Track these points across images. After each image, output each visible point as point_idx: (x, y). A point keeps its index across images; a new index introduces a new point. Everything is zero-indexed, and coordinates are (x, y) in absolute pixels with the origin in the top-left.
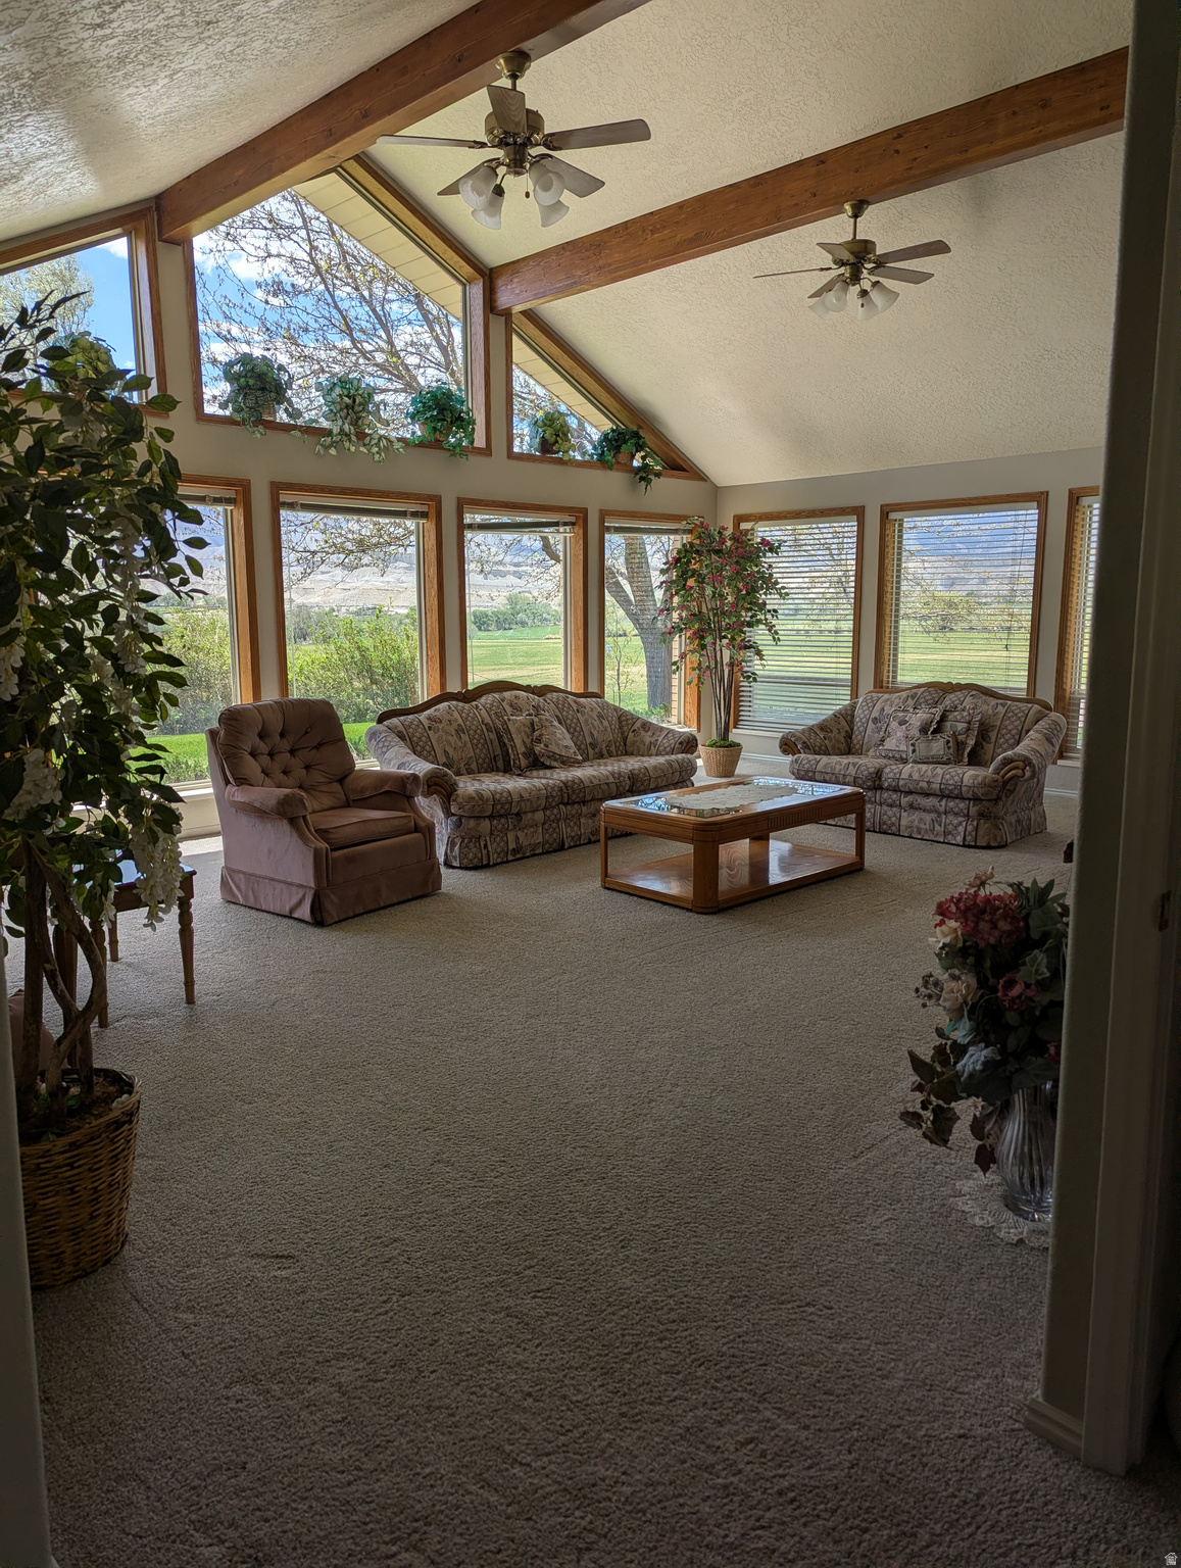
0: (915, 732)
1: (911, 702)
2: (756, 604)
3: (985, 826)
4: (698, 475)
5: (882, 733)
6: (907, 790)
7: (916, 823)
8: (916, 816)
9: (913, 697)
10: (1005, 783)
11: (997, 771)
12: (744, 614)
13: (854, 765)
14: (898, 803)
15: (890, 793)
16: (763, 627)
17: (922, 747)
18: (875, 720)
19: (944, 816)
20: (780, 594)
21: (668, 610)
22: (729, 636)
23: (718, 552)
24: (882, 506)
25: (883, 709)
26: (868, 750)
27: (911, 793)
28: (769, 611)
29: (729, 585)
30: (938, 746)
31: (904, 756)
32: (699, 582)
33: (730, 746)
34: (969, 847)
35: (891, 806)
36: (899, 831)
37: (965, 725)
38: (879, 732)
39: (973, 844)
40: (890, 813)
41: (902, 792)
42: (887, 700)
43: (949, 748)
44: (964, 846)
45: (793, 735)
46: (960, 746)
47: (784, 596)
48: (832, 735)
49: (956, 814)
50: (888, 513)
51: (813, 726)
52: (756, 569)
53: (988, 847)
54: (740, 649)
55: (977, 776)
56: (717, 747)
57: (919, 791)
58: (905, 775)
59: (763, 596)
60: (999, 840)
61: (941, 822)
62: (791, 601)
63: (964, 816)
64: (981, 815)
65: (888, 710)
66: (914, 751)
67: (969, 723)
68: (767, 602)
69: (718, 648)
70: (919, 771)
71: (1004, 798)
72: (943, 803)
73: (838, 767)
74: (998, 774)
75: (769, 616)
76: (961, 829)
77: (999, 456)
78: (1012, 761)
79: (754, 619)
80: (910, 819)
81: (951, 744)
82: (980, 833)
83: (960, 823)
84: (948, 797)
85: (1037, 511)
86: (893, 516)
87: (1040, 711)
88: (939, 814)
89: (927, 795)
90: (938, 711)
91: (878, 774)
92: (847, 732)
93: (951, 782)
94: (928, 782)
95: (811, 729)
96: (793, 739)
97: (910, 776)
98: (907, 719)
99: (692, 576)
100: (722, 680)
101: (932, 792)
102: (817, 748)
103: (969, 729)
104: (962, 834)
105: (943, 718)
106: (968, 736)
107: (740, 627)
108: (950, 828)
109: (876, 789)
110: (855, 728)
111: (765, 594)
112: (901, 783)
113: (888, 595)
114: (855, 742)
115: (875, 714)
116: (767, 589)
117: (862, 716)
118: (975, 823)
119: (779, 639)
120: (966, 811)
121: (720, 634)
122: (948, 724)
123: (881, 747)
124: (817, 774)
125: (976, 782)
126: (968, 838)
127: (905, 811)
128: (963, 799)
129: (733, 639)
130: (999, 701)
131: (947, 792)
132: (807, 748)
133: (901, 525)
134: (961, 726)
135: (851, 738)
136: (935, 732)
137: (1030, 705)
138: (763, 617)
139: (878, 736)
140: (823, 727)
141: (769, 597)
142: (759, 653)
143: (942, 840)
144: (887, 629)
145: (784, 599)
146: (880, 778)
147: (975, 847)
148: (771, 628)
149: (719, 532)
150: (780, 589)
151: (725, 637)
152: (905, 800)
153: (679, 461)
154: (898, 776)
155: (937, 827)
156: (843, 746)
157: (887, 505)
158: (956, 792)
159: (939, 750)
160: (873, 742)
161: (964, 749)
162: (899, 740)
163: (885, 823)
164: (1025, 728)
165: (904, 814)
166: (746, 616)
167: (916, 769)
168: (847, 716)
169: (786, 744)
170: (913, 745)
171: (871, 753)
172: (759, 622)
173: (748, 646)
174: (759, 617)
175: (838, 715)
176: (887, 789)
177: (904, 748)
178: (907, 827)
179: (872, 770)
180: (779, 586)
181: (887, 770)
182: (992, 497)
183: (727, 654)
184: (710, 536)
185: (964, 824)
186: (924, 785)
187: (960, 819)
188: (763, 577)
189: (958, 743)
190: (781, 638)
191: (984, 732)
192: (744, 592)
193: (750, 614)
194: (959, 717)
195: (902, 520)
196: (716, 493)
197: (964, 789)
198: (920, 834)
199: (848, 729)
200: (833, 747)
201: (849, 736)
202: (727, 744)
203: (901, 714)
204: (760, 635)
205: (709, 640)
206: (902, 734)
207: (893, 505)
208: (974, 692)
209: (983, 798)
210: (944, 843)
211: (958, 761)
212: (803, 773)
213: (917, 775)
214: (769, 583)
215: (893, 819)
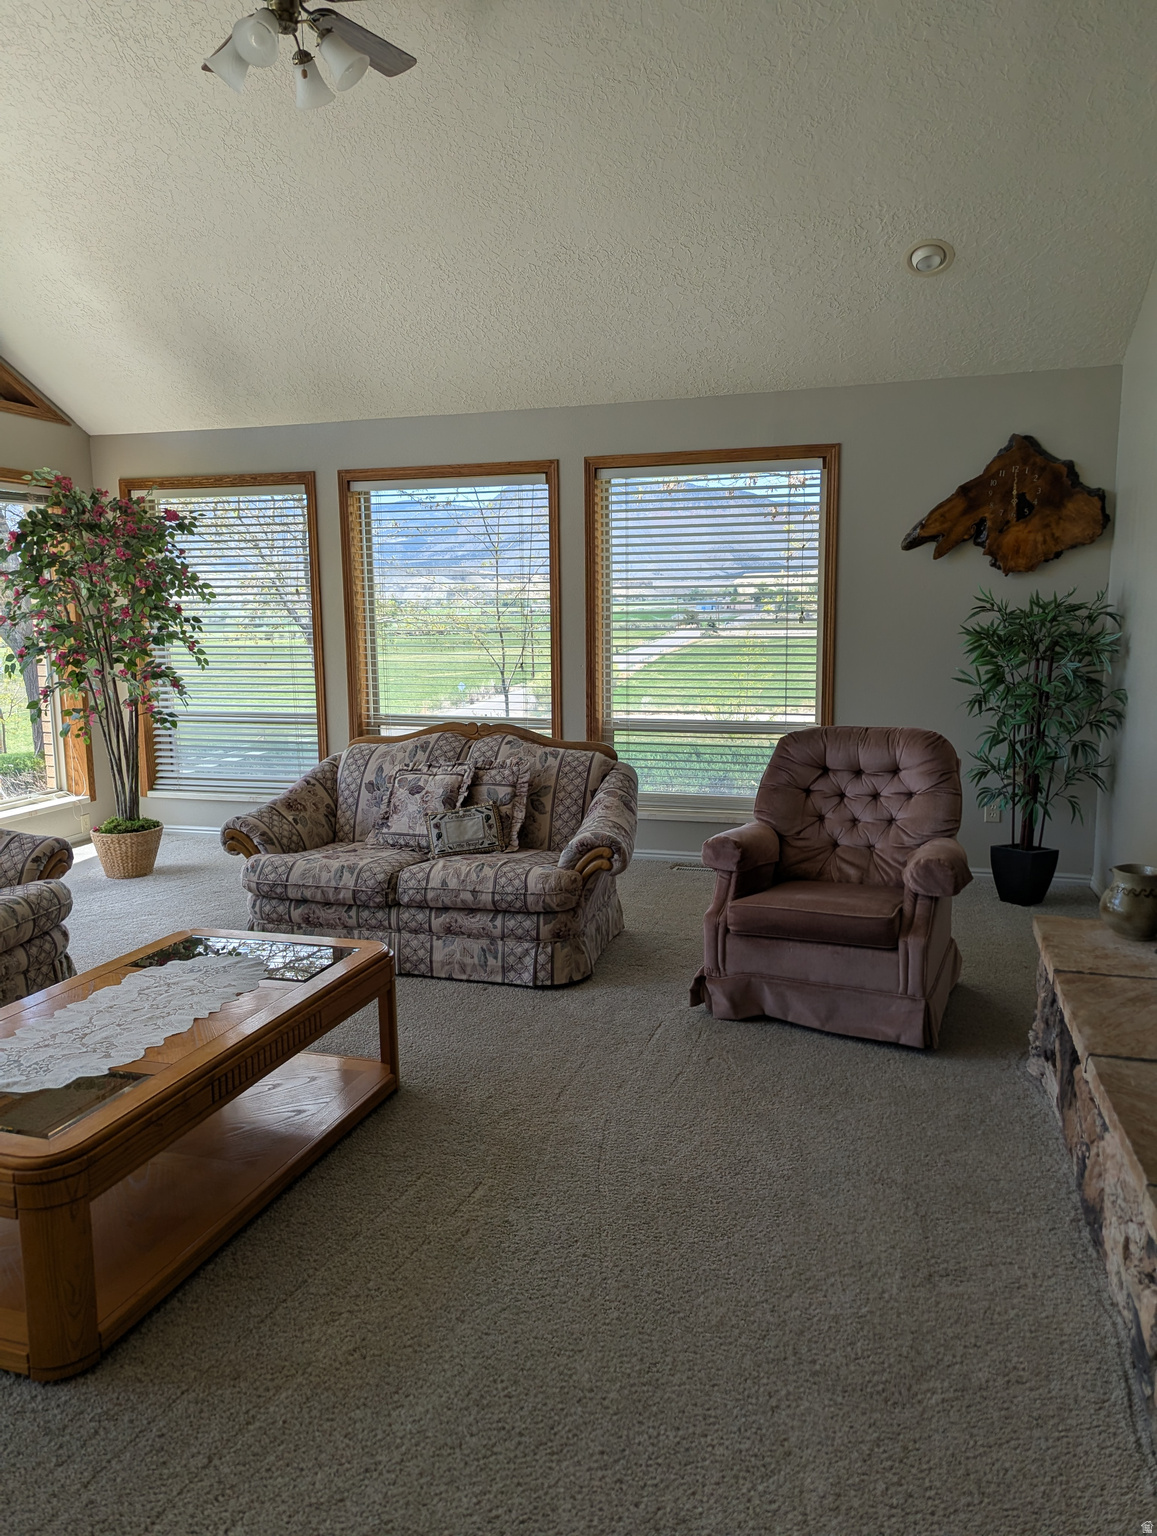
0: (436, 805)
1: (421, 756)
2: (165, 609)
3: (563, 952)
4: (51, 413)
5: (384, 807)
6: (440, 905)
7: (458, 956)
8: (457, 945)
9: (424, 748)
10: (586, 880)
11: (571, 864)
12: (147, 625)
13: (351, 869)
14: (426, 926)
15: (413, 911)
16: (181, 643)
17: (449, 827)
18: (371, 786)
19: (500, 943)
20: (203, 595)
21: (13, 618)
22: (126, 659)
23: (92, 527)
24: (339, 472)
25: (380, 769)
26: (365, 833)
27: (446, 909)
28: (187, 620)
29: (116, 579)
30: (473, 826)
31: (424, 843)
32: (63, 574)
33: (143, 828)
34: (544, 988)
35: (415, 932)
36: (432, 970)
37: (509, 790)
38: (378, 804)
39: (549, 983)
40: (414, 943)
41: (431, 909)
42: (385, 755)
43: (490, 827)
44: (536, 987)
45: (245, 823)
46: (505, 821)
47: (208, 598)
48: (307, 815)
49: (519, 939)
50: (349, 482)
51: (274, 803)
52: (160, 556)
53: (571, 984)
54: (146, 678)
55: (547, 876)
56: (120, 832)
57: (460, 905)
58: (435, 882)
59: (175, 598)
60: (582, 970)
61: (496, 952)
62: (216, 606)
63: (533, 940)
64: (558, 936)
65: (390, 770)
66: (439, 836)
67: (514, 785)
68: (183, 606)
69: (109, 678)
70: (457, 874)
71: (583, 904)
72: (498, 922)
73: (325, 876)
74: (573, 867)
75: (187, 627)
76: (528, 962)
77: (493, 409)
78: (593, 847)
79: (164, 632)
80: (447, 950)
81: (491, 821)
82: (558, 964)
83: (527, 952)
84: (505, 912)
85: (546, 487)
86: (357, 487)
87: (605, 761)
88: (493, 940)
89: (471, 910)
90: (466, 770)
91: (392, 882)
92: (328, 806)
93: (509, 889)
94: (474, 892)
95: (272, 808)
96: (244, 830)
97: (444, 883)
98: (421, 783)
99: (50, 565)
100: (119, 726)
101: (481, 906)
102: (285, 841)
103: (514, 795)
104: (531, 968)
105: (476, 781)
106: (514, 806)
107: (141, 644)
108: (511, 960)
109: (390, 907)
110: (341, 799)
111: (179, 594)
112: (430, 895)
113: (359, 597)
114: (342, 821)
115: (370, 776)
116: (182, 586)
117: (349, 780)
118: (549, 949)
119: (205, 660)
120: (534, 933)
121: (109, 656)
122: (484, 789)
123: (385, 830)
124: (290, 890)
125: (547, 886)
126: (541, 975)
127: (439, 938)
128: (528, 913)
129: (132, 663)
130: (548, 749)
131: (504, 905)
132: (271, 842)
133: (367, 500)
134: (503, 792)
135: (335, 816)
136: (467, 802)
137: (590, 754)
138: (178, 629)
139: (377, 812)
140: (291, 803)
141: (184, 598)
142: (176, 683)
143: (499, 980)
144: (361, 644)
145: (209, 602)
146: (395, 889)
147: (553, 987)
148: (192, 645)
149: (93, 497)
150: (201, 587)
151: (118, 660)
152: (437, 922)
153: (18, 388)
154: (424, 883)
155: (491, 961)
156: (325, 831)
157: (347, 471)
158: (518, 904)
159: (476, 832)
160: (371, 821)
161: (511, 828)
162: (412, 818)
163: (407, 960)
164: (590, 787)
165: (437, 944)
166: (152, 628)
167: (451, 871)
168: (325, 782)
169: (232, 838)
170: (437, 826)
171: (370, 839)
172: (172, 636)
173: (157, 673)
174: (171, 629)
175: (313, 781)
176: (408, 906)
177: (421, 829)
178: (443, 964)
179: (381, 877)
180: (201, 582)
181: (405, 875)
182: (488, 465)
183: (124, 690)
184: (77, 501)
185: (533, 952)
186: (468, 897)
187: (526, 945)
188: (172, 568)
189: (501, 817)
190: (209, 658)
191: (535, 796)
192: (143, 591)
193: (156, 624)
194: (498, 778)
195: (368, 493)
196: (88, 445)
197: (530, 899)
198: (465, 972)
199: (328, 800)
200: (310, 834)
201: (332, 813)
202: (137, 824)
203: (410, 777)
204: (175, 655)
205: (91, 665)
206: (415, 808)
207: (354, 471)
208: (510, 738)
209: (558, 909)
210: (503, 984)
211: (505, 846)
212: (266, 888)
213: (455, 880)
214: (185, 579)
215: (421, 953)
